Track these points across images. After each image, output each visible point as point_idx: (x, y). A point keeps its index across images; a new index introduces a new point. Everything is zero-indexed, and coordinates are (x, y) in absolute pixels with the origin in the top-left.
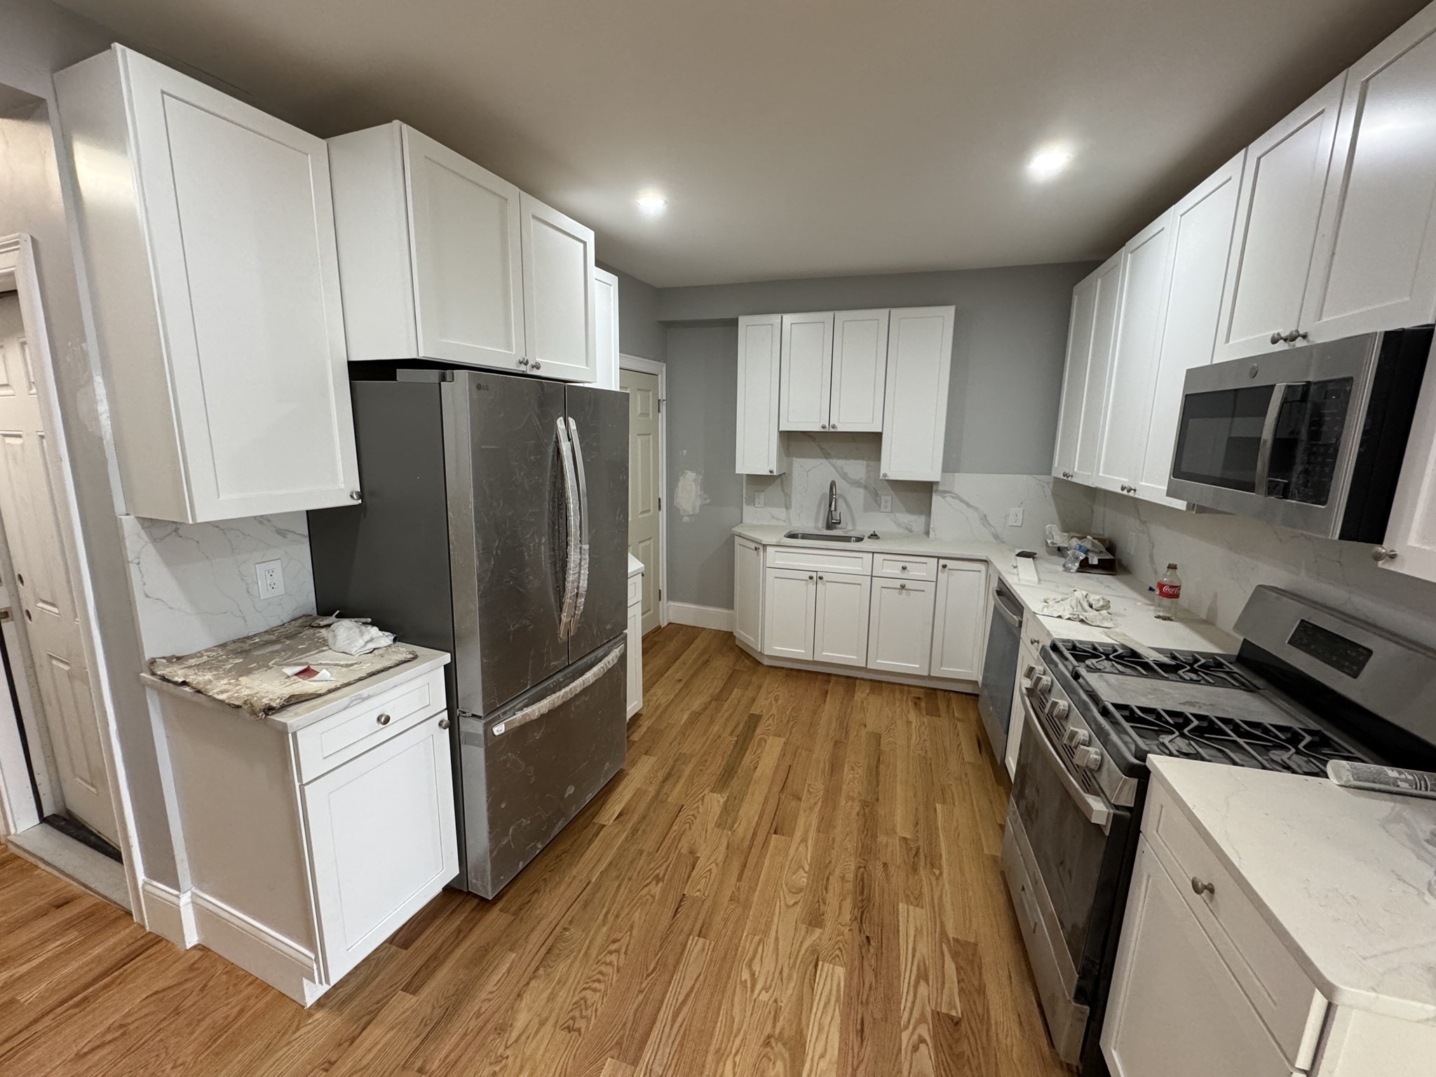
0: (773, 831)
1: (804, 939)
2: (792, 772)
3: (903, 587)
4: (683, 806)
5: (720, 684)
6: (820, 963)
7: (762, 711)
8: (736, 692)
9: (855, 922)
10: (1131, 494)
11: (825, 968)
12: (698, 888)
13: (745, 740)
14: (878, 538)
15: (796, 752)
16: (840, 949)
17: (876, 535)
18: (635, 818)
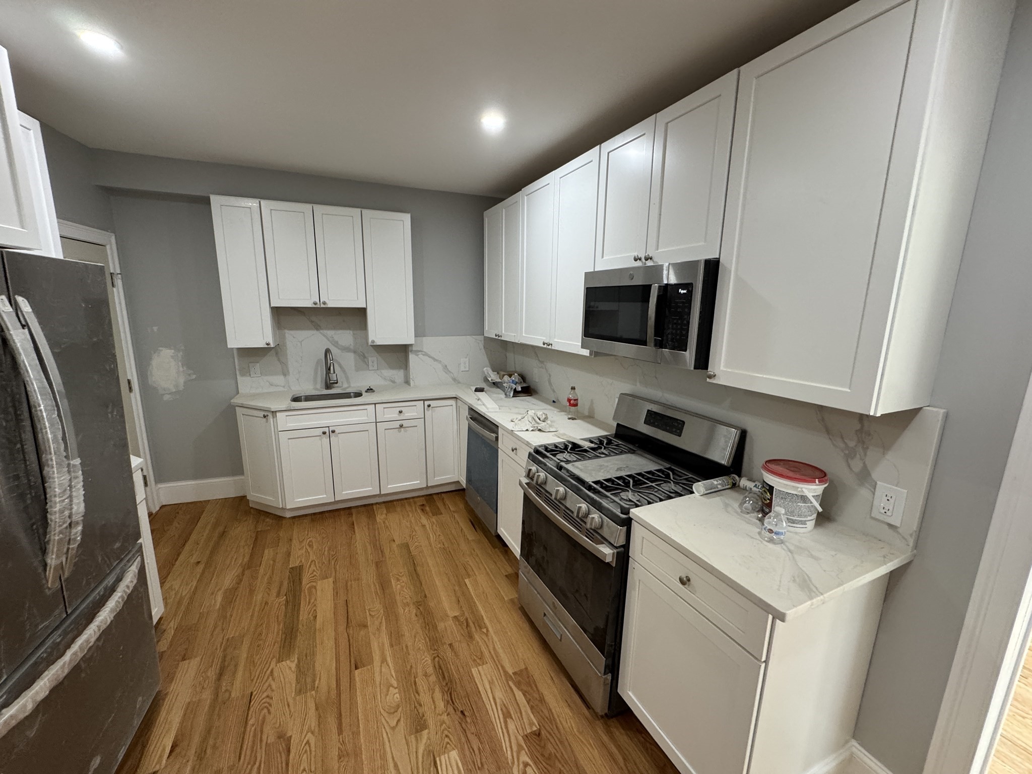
0: (353, 666)
1: (417, 749)
2: (350, 606)
3: (401, 426)
4: (252, 693)
5: (247, 551)
6: (438, 759)
7: (301, 561)
8: (268, 553)
9: (449, 705)
10: (550, 347)
11: (442, 760)
12: (302, 768)
13: (294, 596)
14: (374, 391)
15: (347, 587)
16: (447, 736)
17: (372, 389)
18: (196, 739)
